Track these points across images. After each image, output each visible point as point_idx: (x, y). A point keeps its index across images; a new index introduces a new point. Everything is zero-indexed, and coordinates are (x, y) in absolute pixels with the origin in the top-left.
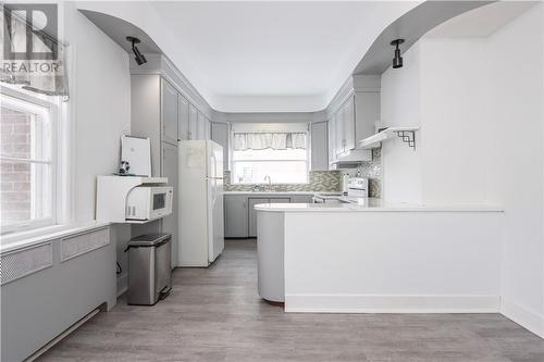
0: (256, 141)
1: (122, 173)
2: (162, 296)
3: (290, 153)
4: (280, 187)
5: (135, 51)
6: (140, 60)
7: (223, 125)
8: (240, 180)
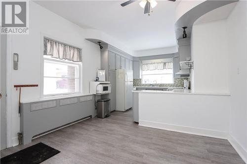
0: (151, 67)
1: (97, 80)
2: (107, 116)
3: (165, 71)
4: (161, 85)
5: (100, 45)
6: (101, 48)
7: (137, 62)
8: (146, 82)
